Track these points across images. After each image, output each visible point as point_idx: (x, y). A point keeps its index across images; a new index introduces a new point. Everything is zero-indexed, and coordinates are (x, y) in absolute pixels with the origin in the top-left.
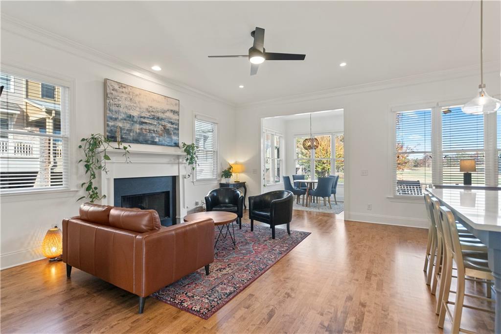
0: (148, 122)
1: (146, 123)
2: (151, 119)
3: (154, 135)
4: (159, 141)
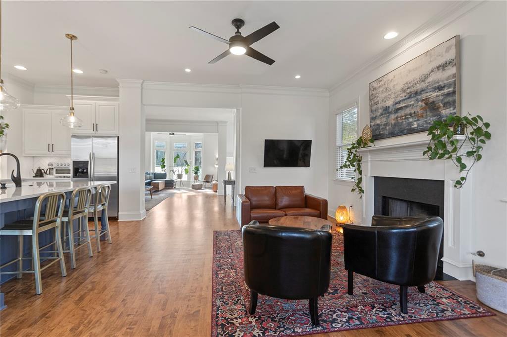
0: (403, 105)
1: (401, 108)
2: (407, 99)
3: (411, 120)
4: (419, 126)
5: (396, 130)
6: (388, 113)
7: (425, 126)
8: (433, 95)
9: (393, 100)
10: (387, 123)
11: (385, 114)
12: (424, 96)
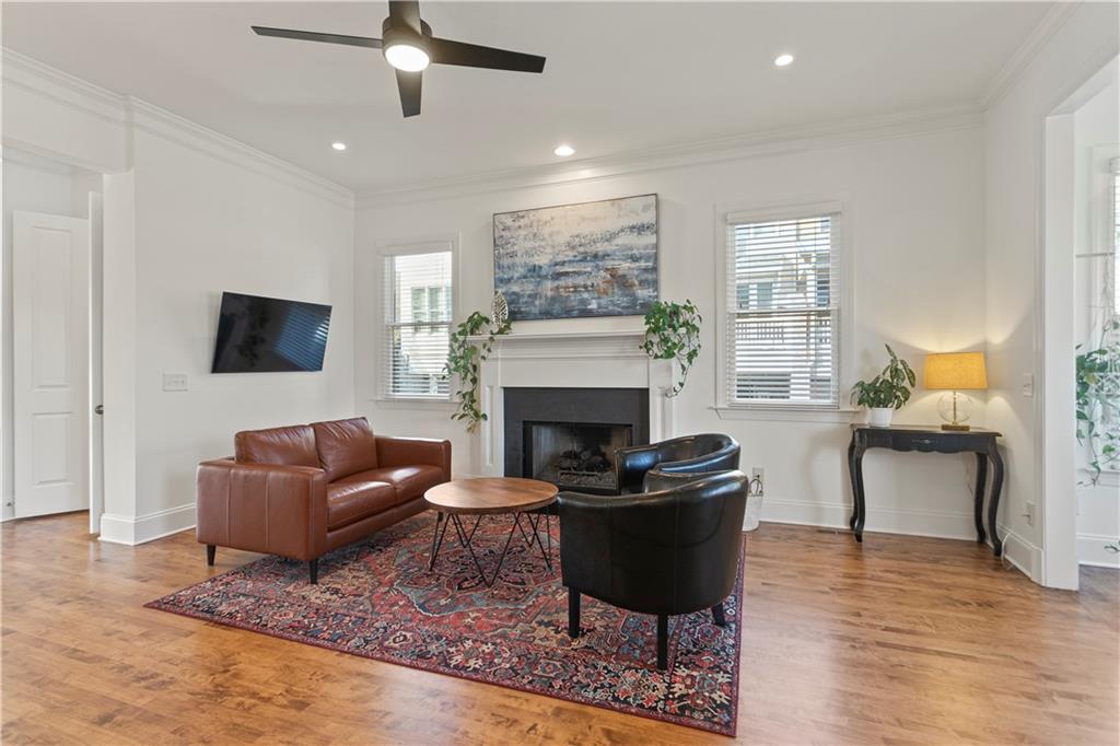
0: (571, 270)
1: (566, 274)
2: (578, 261)
3: (586, 295)
4: (599, 307)
5: (557, 308)
6: (539, 276)
7: (610, 308)
8: (624, 266)
9: (551, 257)
10: (536, 295)
11: (532, 276)
12: (609, 264)
